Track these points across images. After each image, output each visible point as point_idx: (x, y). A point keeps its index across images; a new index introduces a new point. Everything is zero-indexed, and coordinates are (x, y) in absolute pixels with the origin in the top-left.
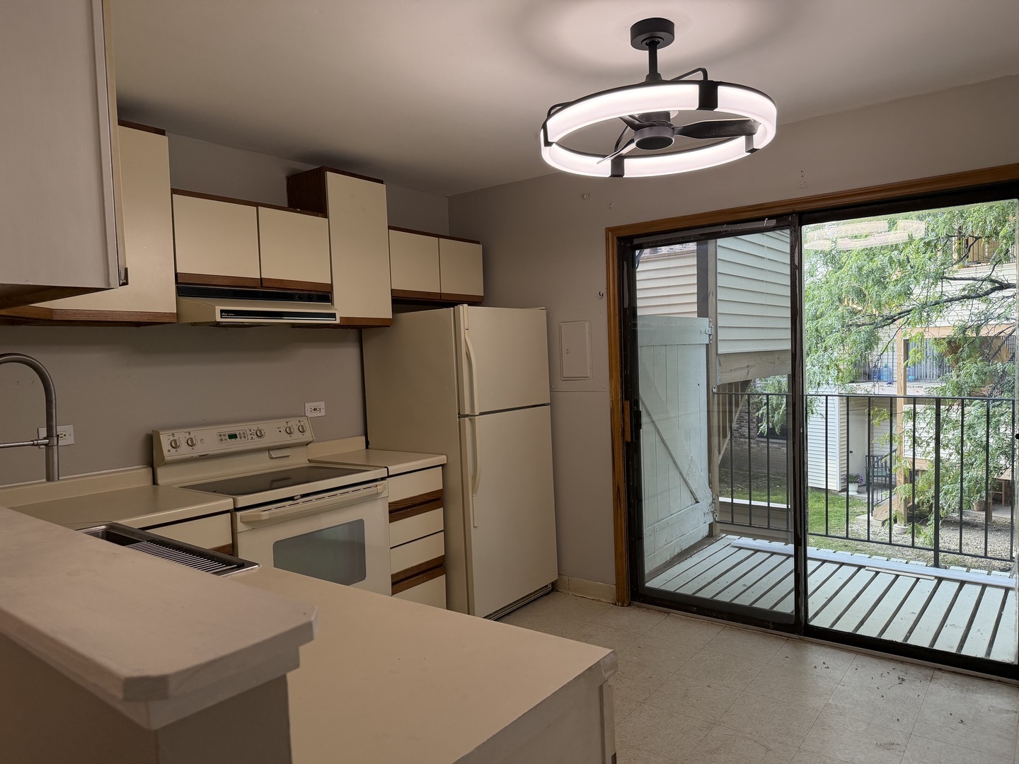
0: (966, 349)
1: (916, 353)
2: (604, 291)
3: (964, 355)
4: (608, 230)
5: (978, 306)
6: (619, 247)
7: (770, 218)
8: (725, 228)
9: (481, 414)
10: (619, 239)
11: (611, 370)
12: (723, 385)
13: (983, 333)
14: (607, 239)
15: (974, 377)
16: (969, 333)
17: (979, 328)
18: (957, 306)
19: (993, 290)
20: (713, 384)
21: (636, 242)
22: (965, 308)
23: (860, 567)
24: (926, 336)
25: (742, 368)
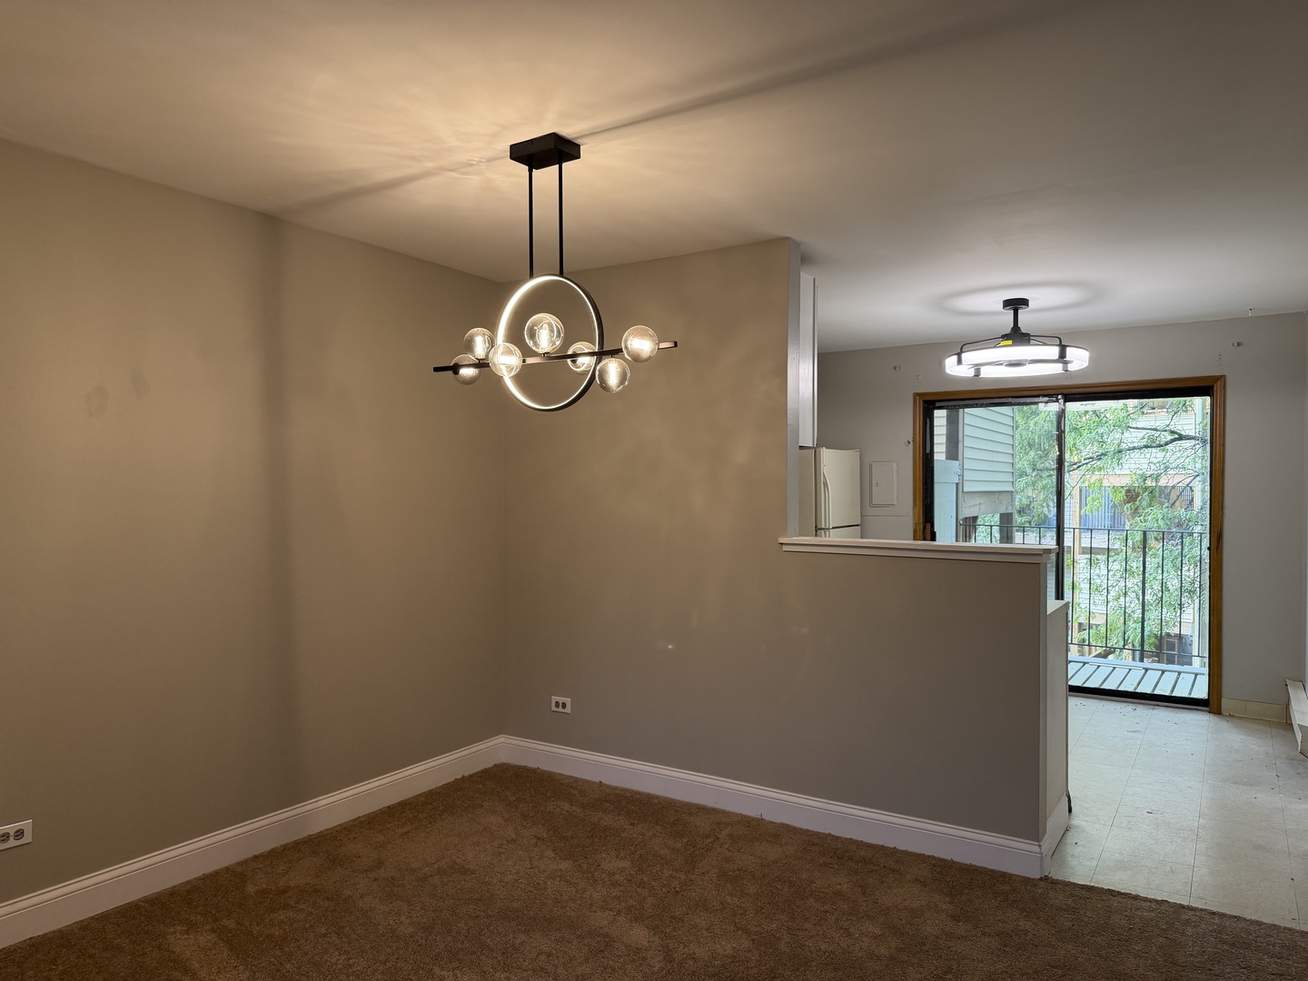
0: (1147, 498)
1: (1093, 500)
2: (911, 440)
3: (1144, 503)
4: (916, 395)
5: (1157, 454)
6: (924, 407)
7: (1044, 396)
8: (1010, 400)
9: (833, 528)
10: (924, 402)
11: (915, 500)
12: (966, 518)
13: (1163, 482)
14: (915, 401)
15: (1161, 522)
16: (1149, 483)
17: (1157, 478)
18: (1136, 454)
19: (1172, 441)
20: (960, 517)
21: (937, 404)
22: (1143, 456)
23: (1085, 663)
24: (1105, 483)
25: (975, 505)
